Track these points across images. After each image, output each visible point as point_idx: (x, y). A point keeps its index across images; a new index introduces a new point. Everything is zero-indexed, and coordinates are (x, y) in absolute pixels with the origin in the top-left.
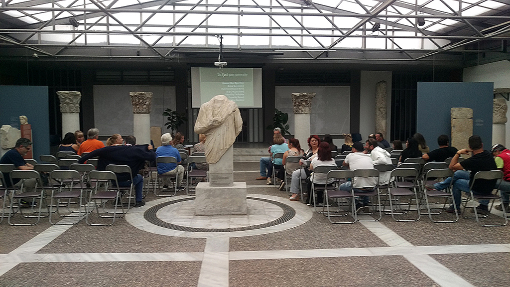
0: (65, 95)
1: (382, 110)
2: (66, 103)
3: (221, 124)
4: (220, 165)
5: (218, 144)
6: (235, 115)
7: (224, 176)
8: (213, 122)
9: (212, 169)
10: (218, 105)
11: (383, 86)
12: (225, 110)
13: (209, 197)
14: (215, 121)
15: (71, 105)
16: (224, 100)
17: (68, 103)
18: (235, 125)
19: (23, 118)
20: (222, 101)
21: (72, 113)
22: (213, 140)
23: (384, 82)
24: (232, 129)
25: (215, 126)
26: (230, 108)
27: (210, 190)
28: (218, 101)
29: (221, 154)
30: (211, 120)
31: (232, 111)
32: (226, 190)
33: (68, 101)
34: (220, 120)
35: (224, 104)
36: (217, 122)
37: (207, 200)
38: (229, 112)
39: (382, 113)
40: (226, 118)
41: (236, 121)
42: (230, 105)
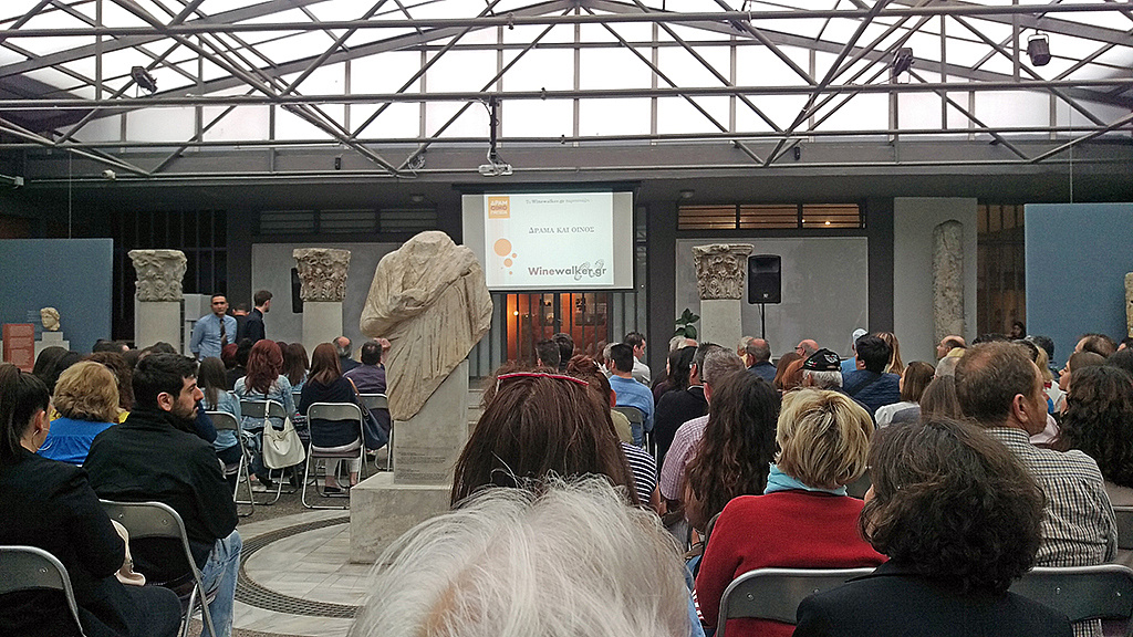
0: (146, 258)
1: (949, 294)
2: (148, 278)
3: (423, 307)
4: (424, 421)
5: (415, 363)
6: (469, 285)
7: (433, 455)
8: (402, 301)
9: (399, 433)
10: (422, 257)
11: (952, 231)
12: (438, 270)
13: (385, 513)
14: (406, 299)
15: (160, 281)
16: (439, 244)
17: (151, 279)
18: (469, 314)
19: (49, 312)
20: (434, 247)
21: (161, 300)
22: (404, 354)
23: (954, 222)
24: (458, 321)
25: (406, 312)
26: (453, 264)
27: (387, 494)
28: (422, 247)
29: (424, 392)
30: (395, 298)
31: (456, 274)
32: (432, 494)
33: (151, 272)
34: (419, 298)
35: (439, 255)
36: (412, 302)
37: (380, 522)
38: (450, 275)
39: (951, 302)
40: (439, 292)
41: (471, 300)
42: (453, 258)
